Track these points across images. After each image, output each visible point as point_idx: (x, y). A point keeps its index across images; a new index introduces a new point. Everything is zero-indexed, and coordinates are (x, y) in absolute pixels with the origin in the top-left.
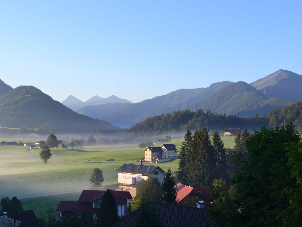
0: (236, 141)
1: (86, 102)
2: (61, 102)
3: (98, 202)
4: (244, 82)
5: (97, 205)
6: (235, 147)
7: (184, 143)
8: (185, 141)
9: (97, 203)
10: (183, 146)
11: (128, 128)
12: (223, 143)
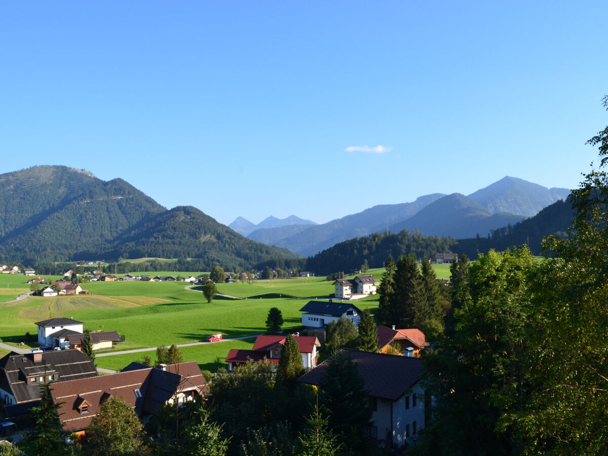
0: (451, 271)
1: (259, 225)
2: (227, 225)
3: (277, 350)
4: (460, 194)
5: (275, 355)
6: (450, 277)
7: (385, 273)
8: (386, 272)
9: (276, 352)
10: (384, 277)
11: (312, 257)
12: (434, 273)
